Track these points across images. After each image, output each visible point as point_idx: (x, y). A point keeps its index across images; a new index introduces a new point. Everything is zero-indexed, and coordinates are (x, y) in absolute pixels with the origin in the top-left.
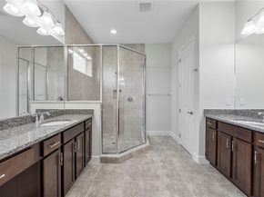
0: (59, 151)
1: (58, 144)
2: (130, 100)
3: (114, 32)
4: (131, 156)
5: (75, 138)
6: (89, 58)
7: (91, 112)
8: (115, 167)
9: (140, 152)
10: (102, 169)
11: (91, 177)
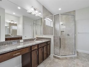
0: (37, 50)
1: (36, 48)
2: (68, 35)
3: (60, 9)
4: (66, 58)
5: (43, 47)
6: (51, 20)
7: (50, 39)
8: (58, 61)
9: (71, 58)
10: (53, 60)
11: (49, 61)
